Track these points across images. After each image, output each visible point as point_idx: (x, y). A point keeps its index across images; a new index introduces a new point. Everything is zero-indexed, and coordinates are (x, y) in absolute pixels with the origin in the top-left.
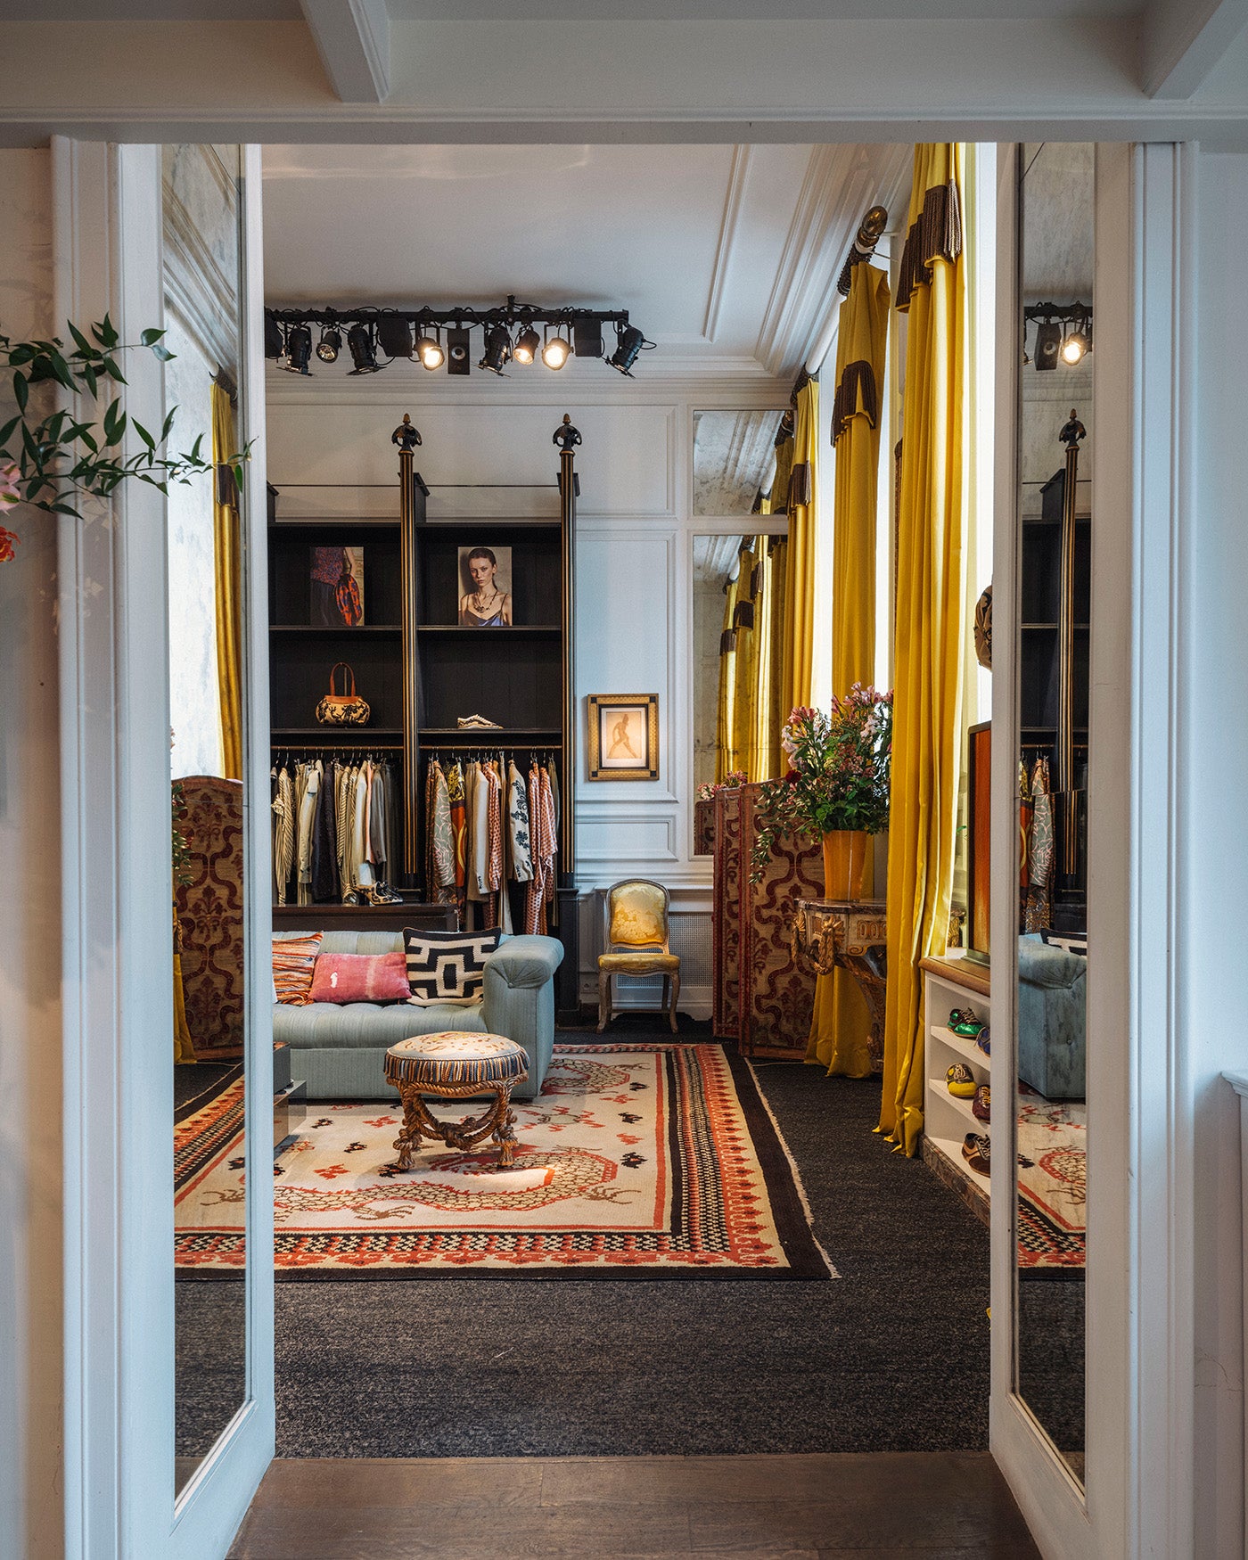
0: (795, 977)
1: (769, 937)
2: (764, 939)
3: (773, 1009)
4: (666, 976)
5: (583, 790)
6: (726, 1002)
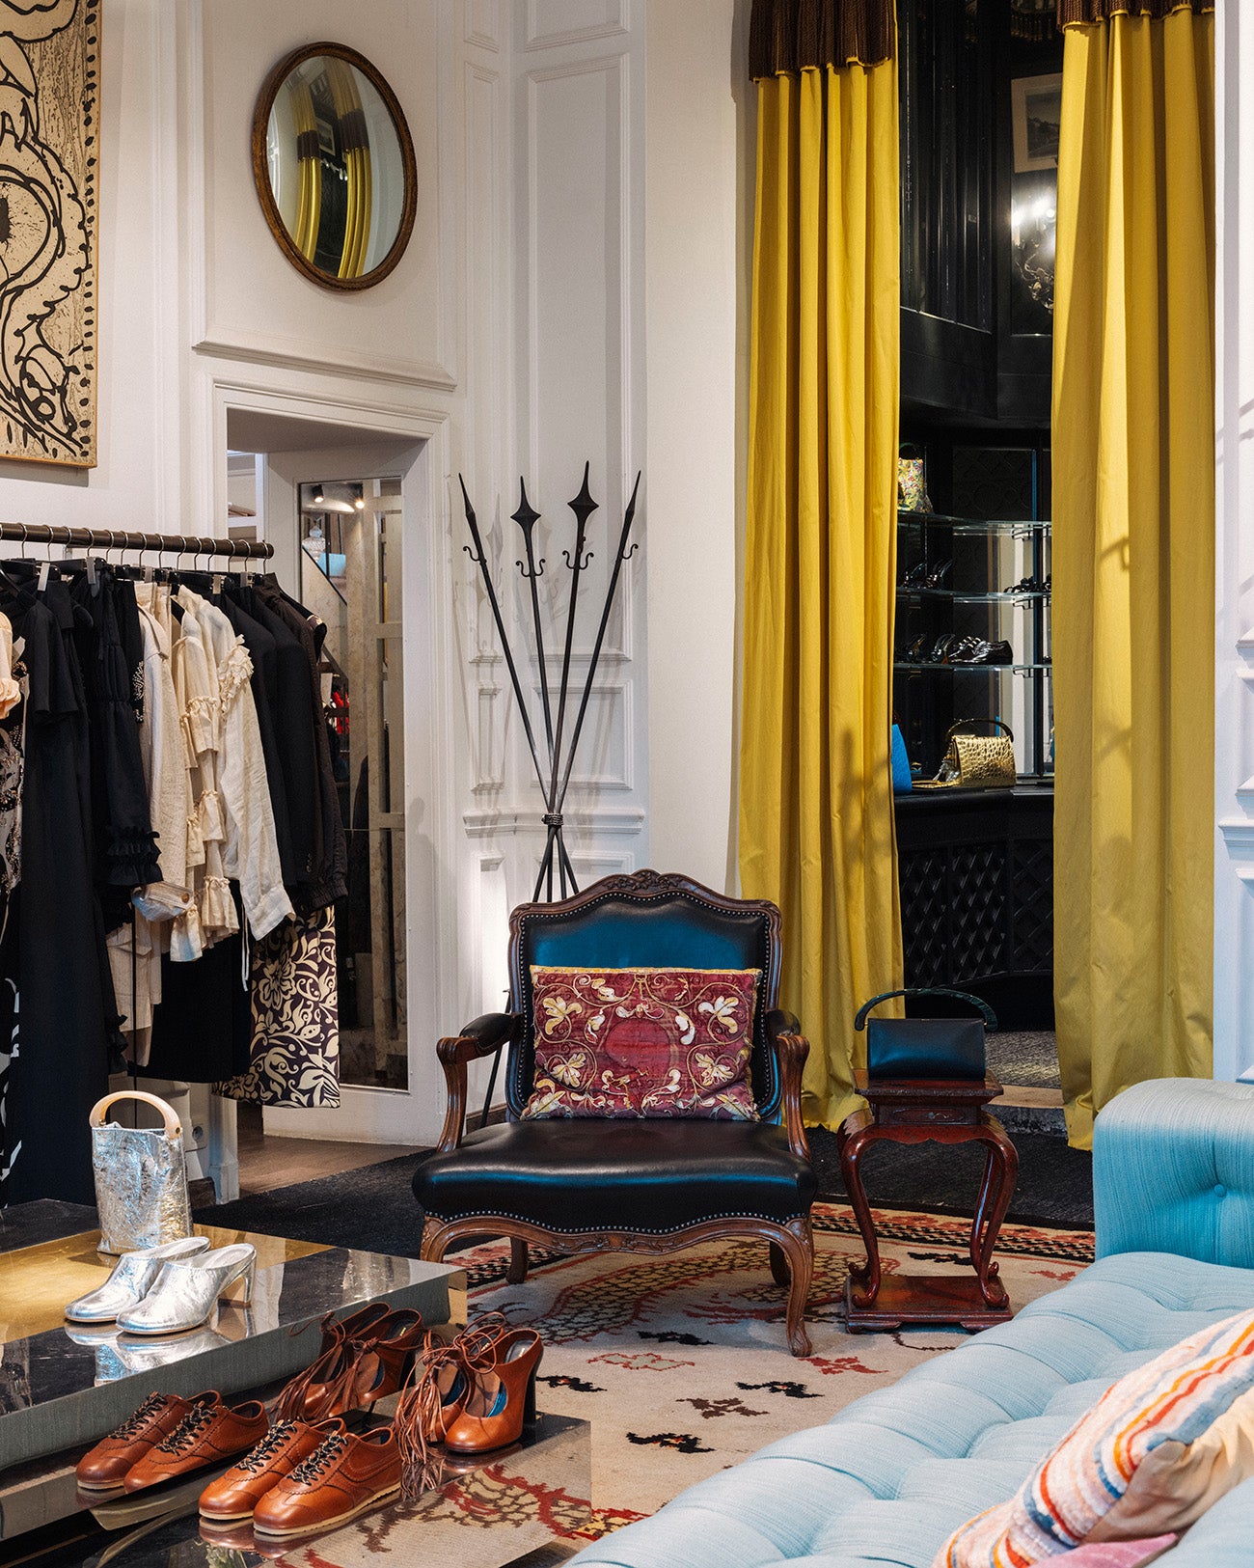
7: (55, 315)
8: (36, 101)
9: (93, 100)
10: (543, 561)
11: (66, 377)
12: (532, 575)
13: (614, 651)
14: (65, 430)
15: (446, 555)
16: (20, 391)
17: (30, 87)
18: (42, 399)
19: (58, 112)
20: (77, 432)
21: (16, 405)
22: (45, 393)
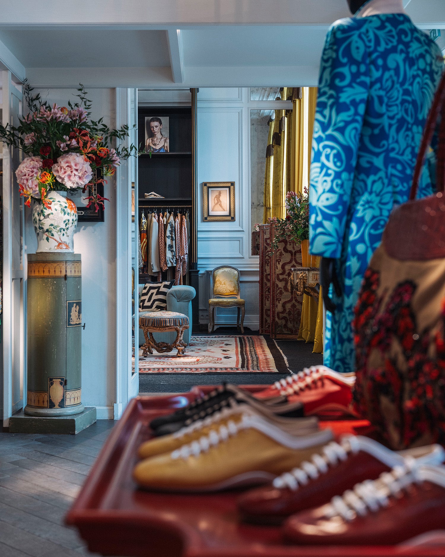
0: (294, 304)
1: (283, 287)
2: (281, 288)
3: (284, 318)
4: (240, 308)
5: (201, 226)
6: (265, 319)
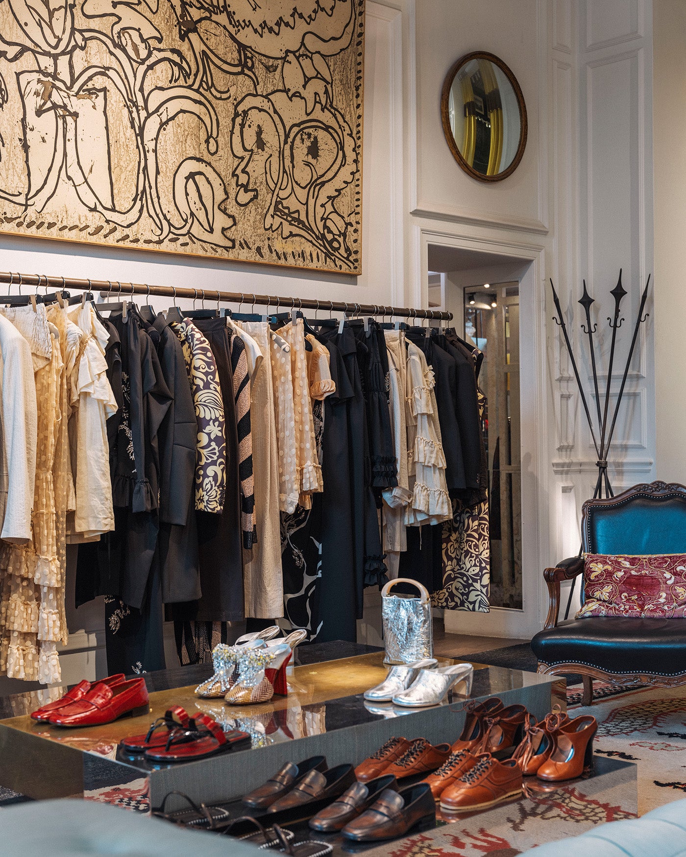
7: (341, 196)
8: (332, 86)
9: (360, 85)
10: (596, 324)
11: (346, 228)
12: (590, 332)
13: (635, 373)
14: (346, 256)
15: (543, 322)
16: (323, 235)
17: (329, 79)
18: (334, 240)
19: (343, 92)
20: (353, 257)
21: (321, 242)
22: (335, 237)
